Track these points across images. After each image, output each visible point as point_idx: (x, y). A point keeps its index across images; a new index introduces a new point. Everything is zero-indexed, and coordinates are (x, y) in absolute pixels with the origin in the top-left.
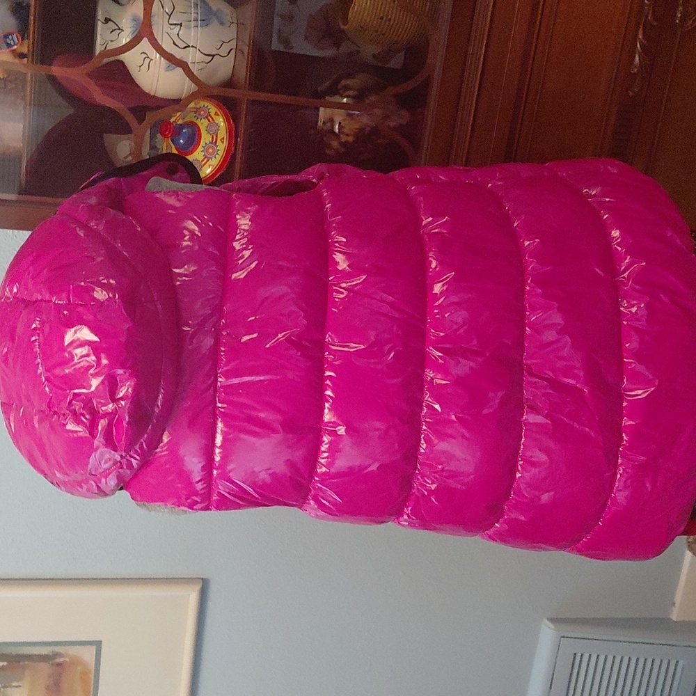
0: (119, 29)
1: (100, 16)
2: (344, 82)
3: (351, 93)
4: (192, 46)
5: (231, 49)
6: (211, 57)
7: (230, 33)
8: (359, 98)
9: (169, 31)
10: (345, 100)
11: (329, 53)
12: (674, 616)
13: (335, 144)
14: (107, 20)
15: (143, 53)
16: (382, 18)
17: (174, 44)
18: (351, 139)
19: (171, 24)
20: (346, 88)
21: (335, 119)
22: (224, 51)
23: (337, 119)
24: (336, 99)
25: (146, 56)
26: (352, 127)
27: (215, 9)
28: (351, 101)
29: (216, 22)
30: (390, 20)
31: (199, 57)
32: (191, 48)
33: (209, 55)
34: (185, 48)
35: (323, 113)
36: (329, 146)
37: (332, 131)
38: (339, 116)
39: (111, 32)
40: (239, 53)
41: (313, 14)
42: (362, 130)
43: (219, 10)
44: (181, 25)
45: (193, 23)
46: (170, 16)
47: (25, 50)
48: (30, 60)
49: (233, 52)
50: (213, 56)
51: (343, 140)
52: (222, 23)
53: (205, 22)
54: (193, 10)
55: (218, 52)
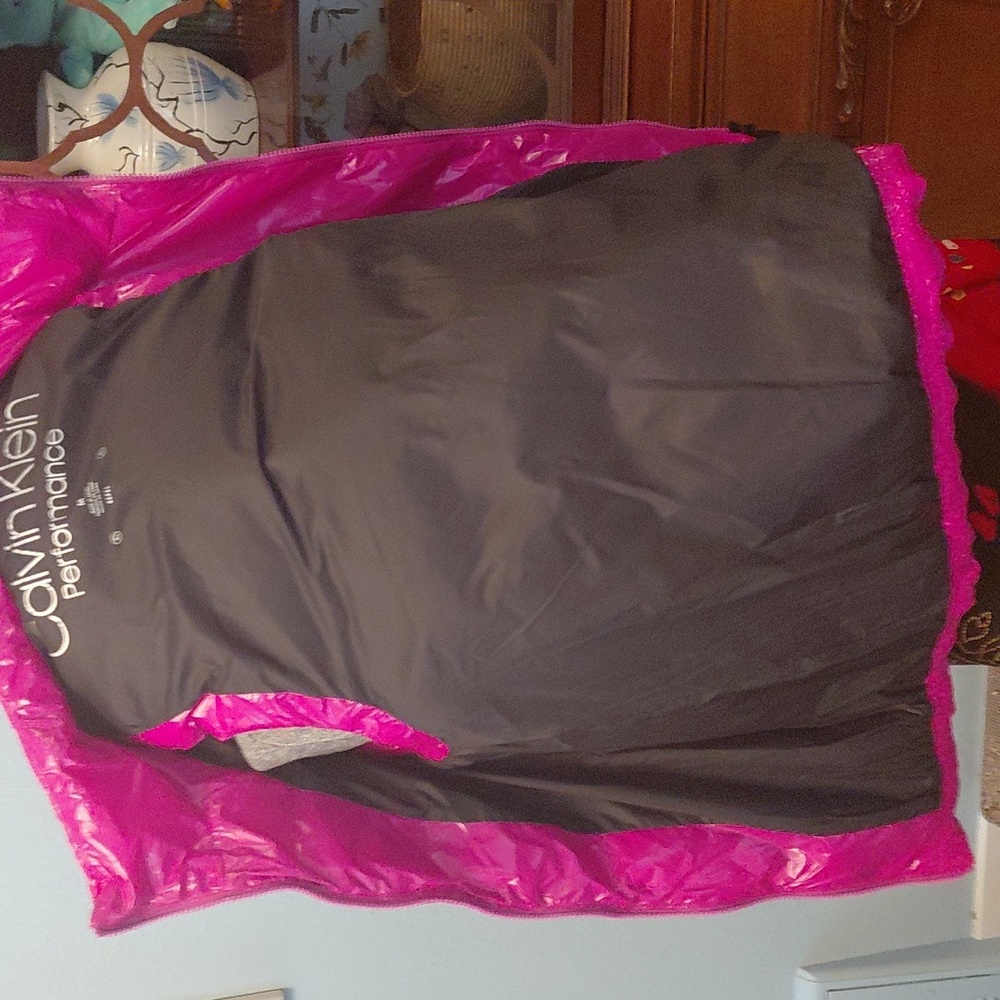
0: (81, 119)
1: (51, 101)
4: (197, 130)
5: (254, 133)
6: (226, 146)
9: (160, 110)
14: (62, 107)
15: (124, 148)
16: (466, 68)
19: (161, 100)
22: (242, 136)
25: (127, 151)
27: (221, 77)
29: (225, 94)
30: (477, 70)
31: (209, 145)
32: (196, 133)
33: (224, 143)
34: (187, 132)
39: (70, 124)
40: (265, 138)
43: (228, 80)
44: (176, 99)
45: (194, 97)
46: (158, 88)
49: (256, 137)
50: (229, 143)
52: (234, 95)
53: (211, 94)
54: (191, 79)
55: (235, 137)
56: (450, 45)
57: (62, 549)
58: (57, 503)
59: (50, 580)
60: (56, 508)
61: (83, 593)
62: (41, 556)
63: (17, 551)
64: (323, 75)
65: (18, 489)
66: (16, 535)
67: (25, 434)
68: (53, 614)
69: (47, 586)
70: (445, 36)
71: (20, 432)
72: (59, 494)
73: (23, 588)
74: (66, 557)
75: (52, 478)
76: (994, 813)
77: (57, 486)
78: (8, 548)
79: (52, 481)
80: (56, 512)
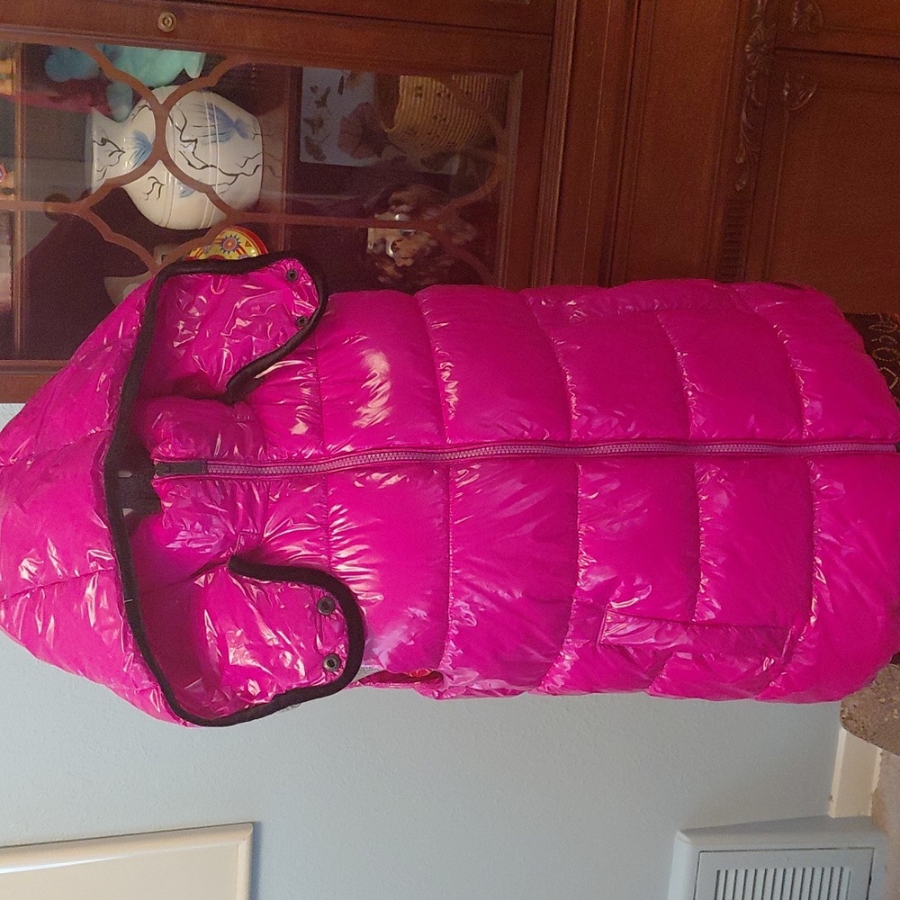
0: (120, 151)
1: (96, 136)
2: (394, 196)
3: (404, 208)
4: (212, 166)
5: (258, 166)
6: (234, 177)
7: (253, 147)
8: (415, 213)
9: (182, 149)
10: (397, 217)
11: (369, 161)
12: (833, 812)
13: (389, 269)
14: (104, 142)
15: (152, 177)
16: (436, 118)
17: (190, 164)
18: (409, 262)
19: (184, 141)
20: (399, 203)
21: (387, 239)
22: (249, 169)
23: (390, 240)
24: (387, 216)
25: (155, 181)
26: (408, 248)
27: (234, 120)
28: (405, 218)
29: (236, 136)
30: (445, 119)
31: (220, 177)
32: (210, 168)
33: (230, 175)
34: (203, 168)
35: (373, 235)
36: (382, 273)
37: (384, 254)
38: (392, 236)
39: (110, 155)
40: (267, 169)
41: (347, 117)
42: (422, 251)
43: (238, 121)
44: (196, 141)
45: (210, 138)
46: (182, 131)
47: (10, 183)
48: (19, 195)
49: (260, 169)
50: (237, 175)
51: (400, 265)
52: (243, 135)
53: (225, 136)
54: (209, 123)
55: (242, 170)
56: (423, 99)
64: (322, 103)
70: (419, 92)
76: (850, 722)
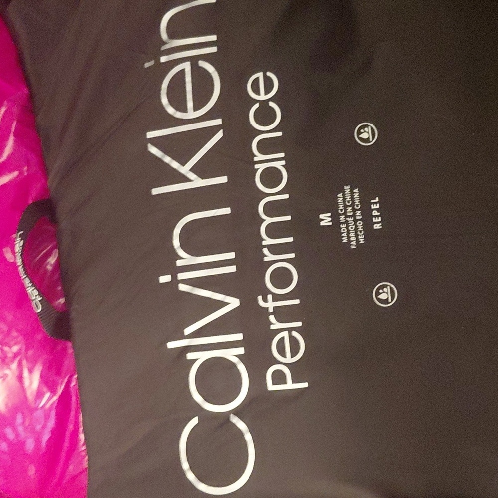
57: (276, 298)
58: (272, 209)
59: (241, 350)
60: (269, 220)
61: (305, 385)
62: (233, 303)
63: (183, 287)
65: (192, 176)
66: (185, 259)
67: (196, 69)
68: (237, 412)
69: (235, 360)
71: (187, 66)
72: (275, 194)
73: (190, 356)
74: (283, 314)
75: (263, 162)
77: (272, 177)
78: (165, 279)
79: (261, 168)
80: (269, 226)
